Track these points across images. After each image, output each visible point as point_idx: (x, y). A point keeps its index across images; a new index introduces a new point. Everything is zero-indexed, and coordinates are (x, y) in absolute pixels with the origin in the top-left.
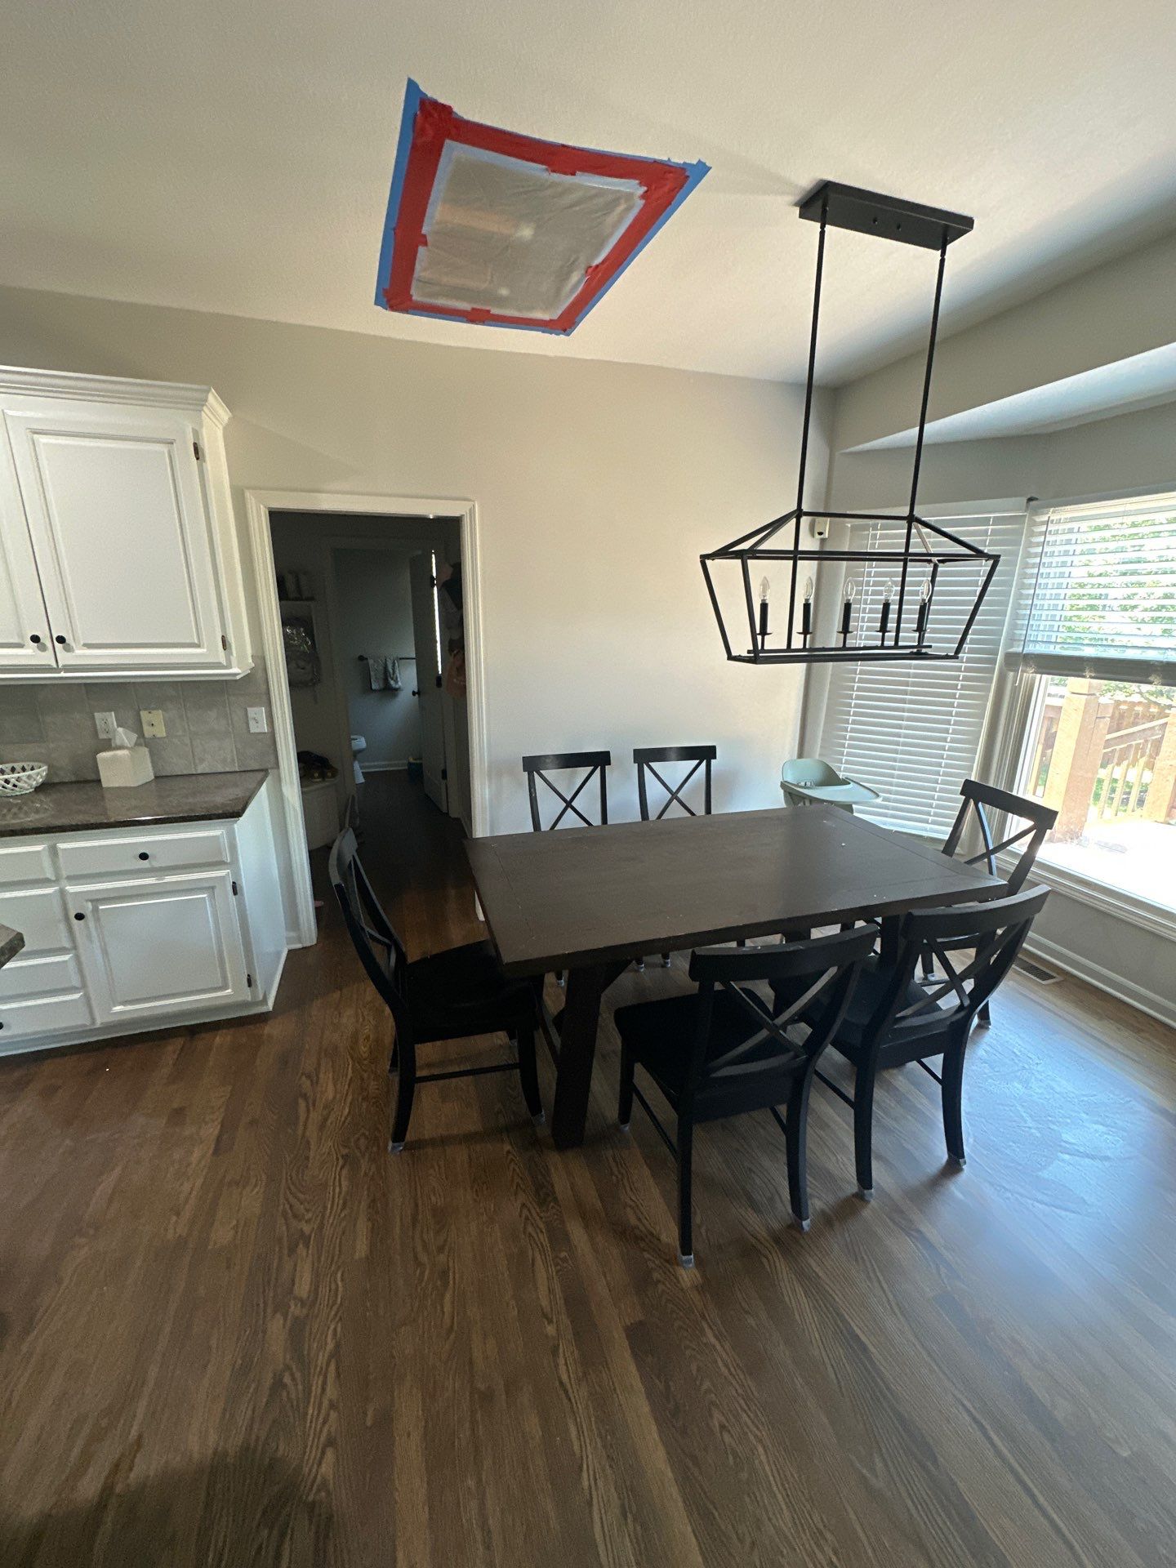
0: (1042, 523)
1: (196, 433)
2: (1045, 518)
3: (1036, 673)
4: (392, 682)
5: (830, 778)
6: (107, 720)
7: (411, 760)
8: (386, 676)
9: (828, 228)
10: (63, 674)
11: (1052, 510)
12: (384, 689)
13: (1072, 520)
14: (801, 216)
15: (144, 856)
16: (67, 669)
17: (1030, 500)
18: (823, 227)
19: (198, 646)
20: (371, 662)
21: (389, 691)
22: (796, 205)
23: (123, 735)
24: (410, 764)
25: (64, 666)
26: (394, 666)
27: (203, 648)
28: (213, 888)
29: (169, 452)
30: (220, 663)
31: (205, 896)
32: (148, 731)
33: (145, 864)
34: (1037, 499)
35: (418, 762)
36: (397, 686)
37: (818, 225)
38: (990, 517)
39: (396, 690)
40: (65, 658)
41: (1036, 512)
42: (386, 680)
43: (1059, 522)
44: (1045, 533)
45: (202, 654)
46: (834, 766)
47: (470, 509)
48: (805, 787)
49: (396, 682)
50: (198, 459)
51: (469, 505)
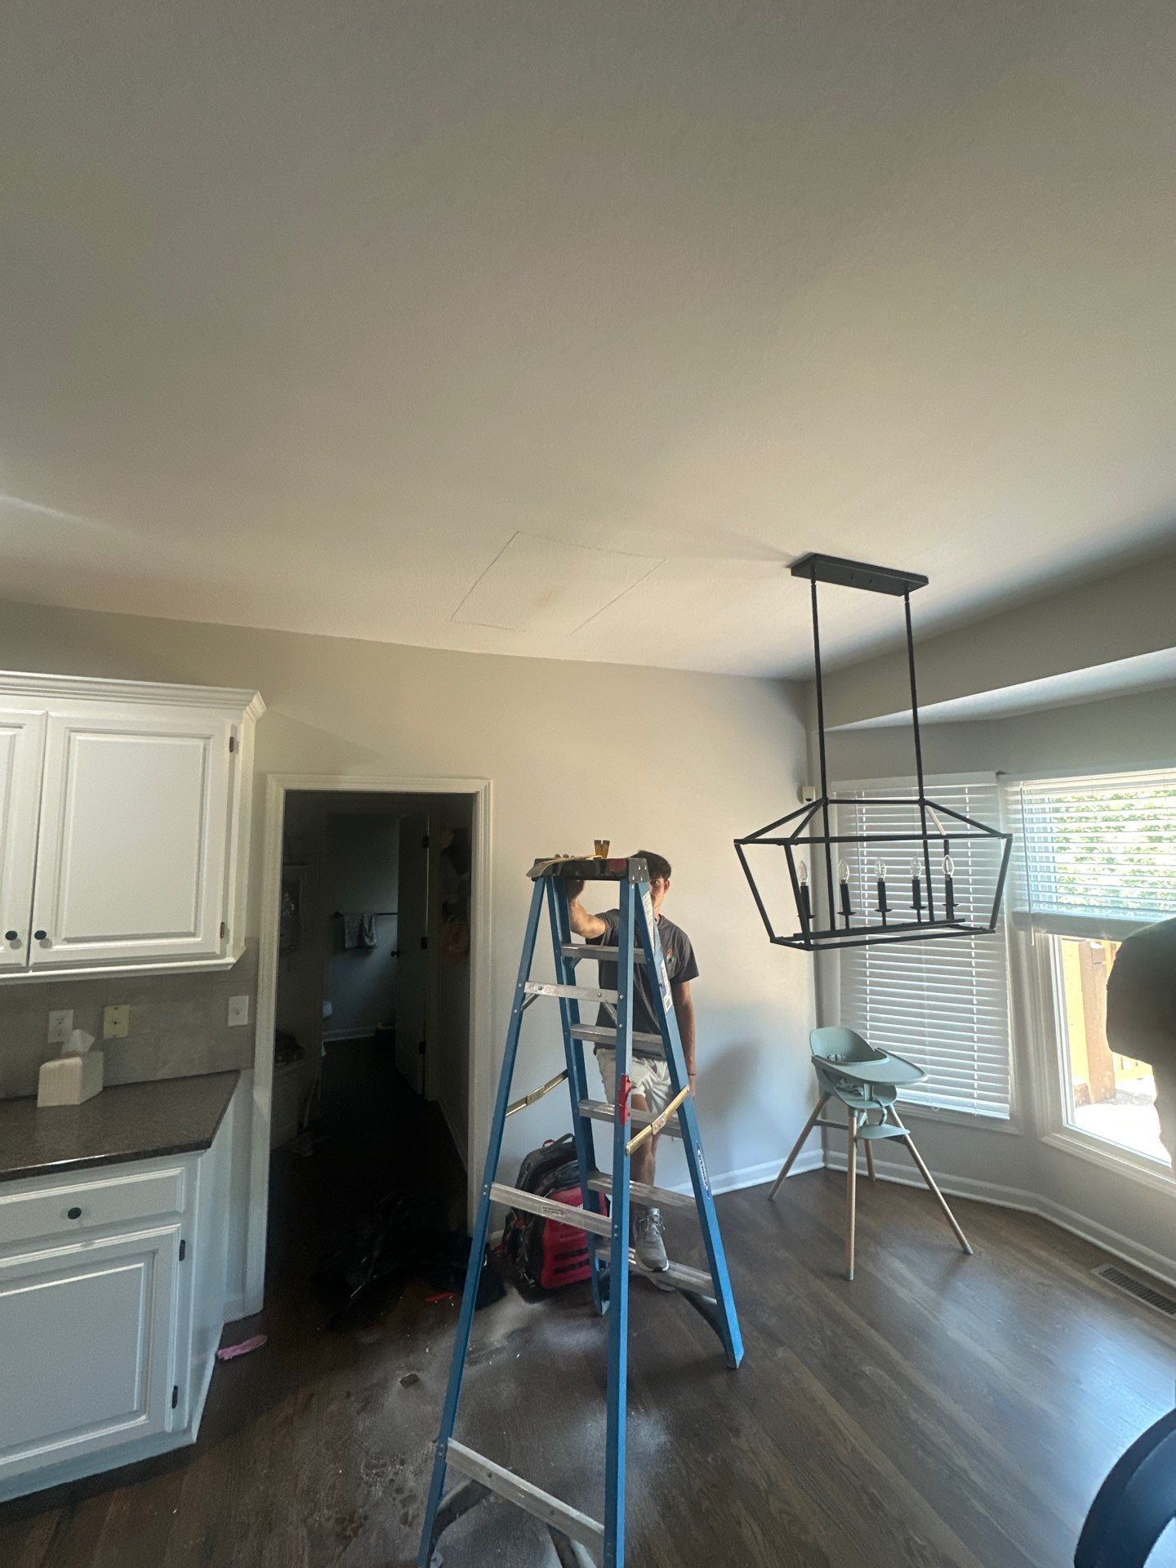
0: (1015, 793)
1: (234, 729)
2: (1018, 789)
3: (1048, 932)
4: (367, 940)
5: (861, 1051)
6: (62, 1019)
7: (380, 1026)
8: (362, 933)
9: (818, 583)
10: (31, 974)
11: (1022, 782)
12: (358, 947)
13: (1042, 791)
14: (793, 574)
15: (75, 1213)
16: (37, 967)
17: (999, 773)
18: (813, 582)
19: (193, 935)
20: (347, 919)
21: (363, 949)
22: (788, 567)
23: (79, 1040)
24: (377, 1031)
25: (35, 964)
26: (370, 922)
27: (199, 937)
28: (154, 1253)
29: (205, 746)
30: (214, 953)
31: (141, 1265)
32: (109, 1031)
33: (74, 1224)
34: (1005, 773)
35: (390, 1028)
36: (372, 944)
37: (809, 581)
38: (965, 788)
39: (372, 947)
40: (38, 954)
41: (1006, 783)
42: (361, 937)
43: (1030, 793)
44: (1022, 802)
45: (197, 944)
46: (859, 1031)
47: (485, 787)
48: (836, 1062)
49: (371, 938)
50: (231, 751)
51: (485, 783)
